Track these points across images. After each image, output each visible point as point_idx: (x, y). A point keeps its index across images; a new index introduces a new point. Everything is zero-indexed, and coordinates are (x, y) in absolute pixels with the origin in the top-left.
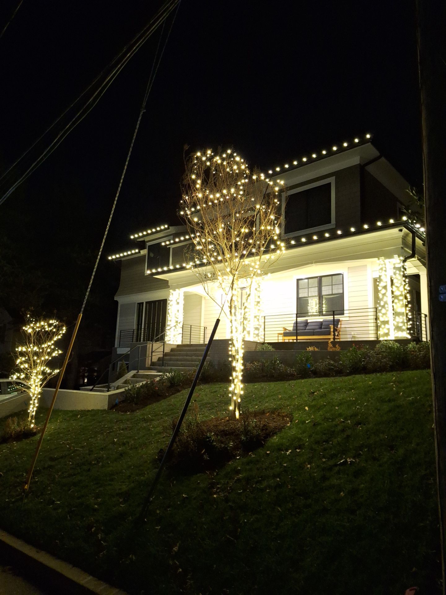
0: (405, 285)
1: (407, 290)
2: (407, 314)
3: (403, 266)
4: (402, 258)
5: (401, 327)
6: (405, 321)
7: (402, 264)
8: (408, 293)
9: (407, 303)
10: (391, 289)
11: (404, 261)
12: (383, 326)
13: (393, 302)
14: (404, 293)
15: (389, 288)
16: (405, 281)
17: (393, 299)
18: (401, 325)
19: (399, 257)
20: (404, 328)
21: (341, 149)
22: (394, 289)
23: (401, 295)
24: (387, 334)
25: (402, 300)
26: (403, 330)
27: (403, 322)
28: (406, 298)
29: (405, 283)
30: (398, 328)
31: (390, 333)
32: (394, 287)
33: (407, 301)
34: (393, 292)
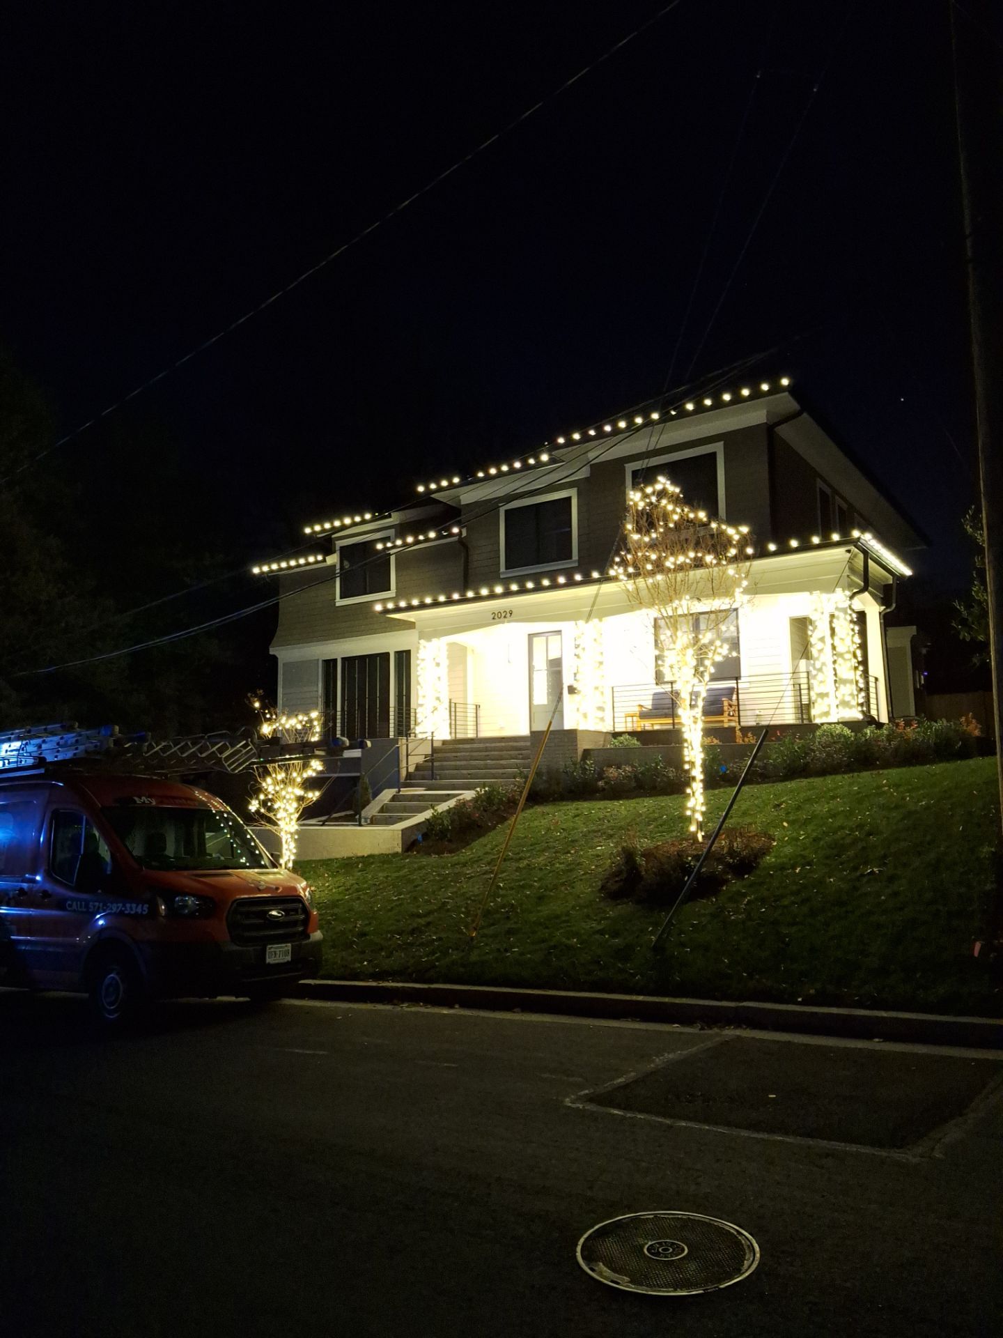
0: (853, 636)
1: (856, 644)
2: (857, 682)
3: (850, 606)
4: (848, 593)
5: (849, 702)
6: (855, 693)
7: (848, 602)
8: (858, 648)
9: (857, 665)
10: (832, 642)
11: (852, 597)
12: (819, 700)
13: (835, 662)
14: (852, 650)
15: (828, 640)
16: (853, 630)
17: (835, 658)
18: (848, 698)
19: (843, 590)
20: (854, 703)
21: (737, 399)
22: (837, 642)
23: (848, 652)
24: (827, 714)
25: (850, 660)
26: (851, 707)
27: (852, 695)
28: (855, 656)
29: (853, 633)
30: (845, 704)
31: (831, 712)
32: (835, 638)
33: (856, 661)
34: (834, 648)
